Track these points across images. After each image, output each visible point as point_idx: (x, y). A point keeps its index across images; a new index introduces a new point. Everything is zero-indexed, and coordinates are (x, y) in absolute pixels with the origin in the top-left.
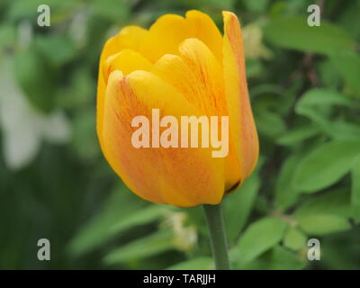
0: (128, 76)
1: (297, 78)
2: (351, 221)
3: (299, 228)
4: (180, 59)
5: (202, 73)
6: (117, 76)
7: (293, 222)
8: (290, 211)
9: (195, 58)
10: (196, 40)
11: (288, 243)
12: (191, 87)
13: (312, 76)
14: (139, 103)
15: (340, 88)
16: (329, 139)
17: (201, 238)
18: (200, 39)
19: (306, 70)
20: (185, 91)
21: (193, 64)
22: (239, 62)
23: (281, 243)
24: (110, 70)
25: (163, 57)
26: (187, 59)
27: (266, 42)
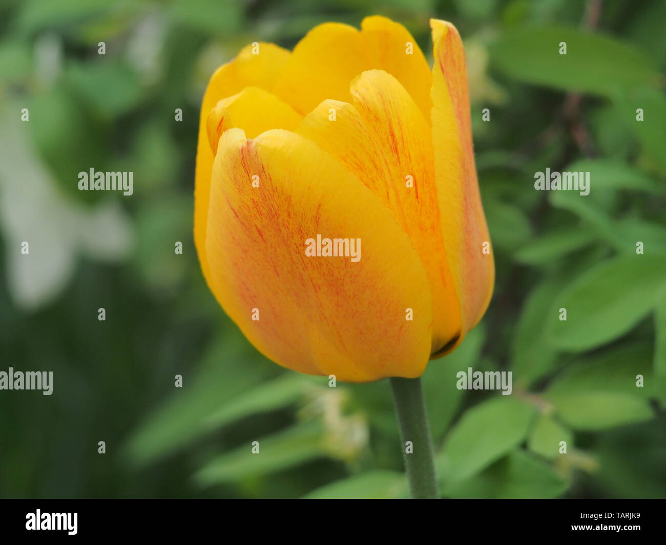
0: (256, 140)
1: (553, 140)
2: (654, 404)
3: (557, 418)
4: (352, 109)
5: (392, 135)
6: (234, 138)
7: (546, 406)
8: (540, 386)
9: (380, 107)
10: (383, 73)
11: (537, 446)
12: (373, 161)
13: (581, 137)
14: (275, 190)
15: (631, 158)
16: (612, 253)
17: (375, 436)
18: (388, 71)
19: (569, 125)
20: (360, 167)
21: (377, 118)
22: (459, 115)
23: (524, 446)
24: (221, 127)
25: (321, 105)
26: (366, 109)
27: (495, 74)
